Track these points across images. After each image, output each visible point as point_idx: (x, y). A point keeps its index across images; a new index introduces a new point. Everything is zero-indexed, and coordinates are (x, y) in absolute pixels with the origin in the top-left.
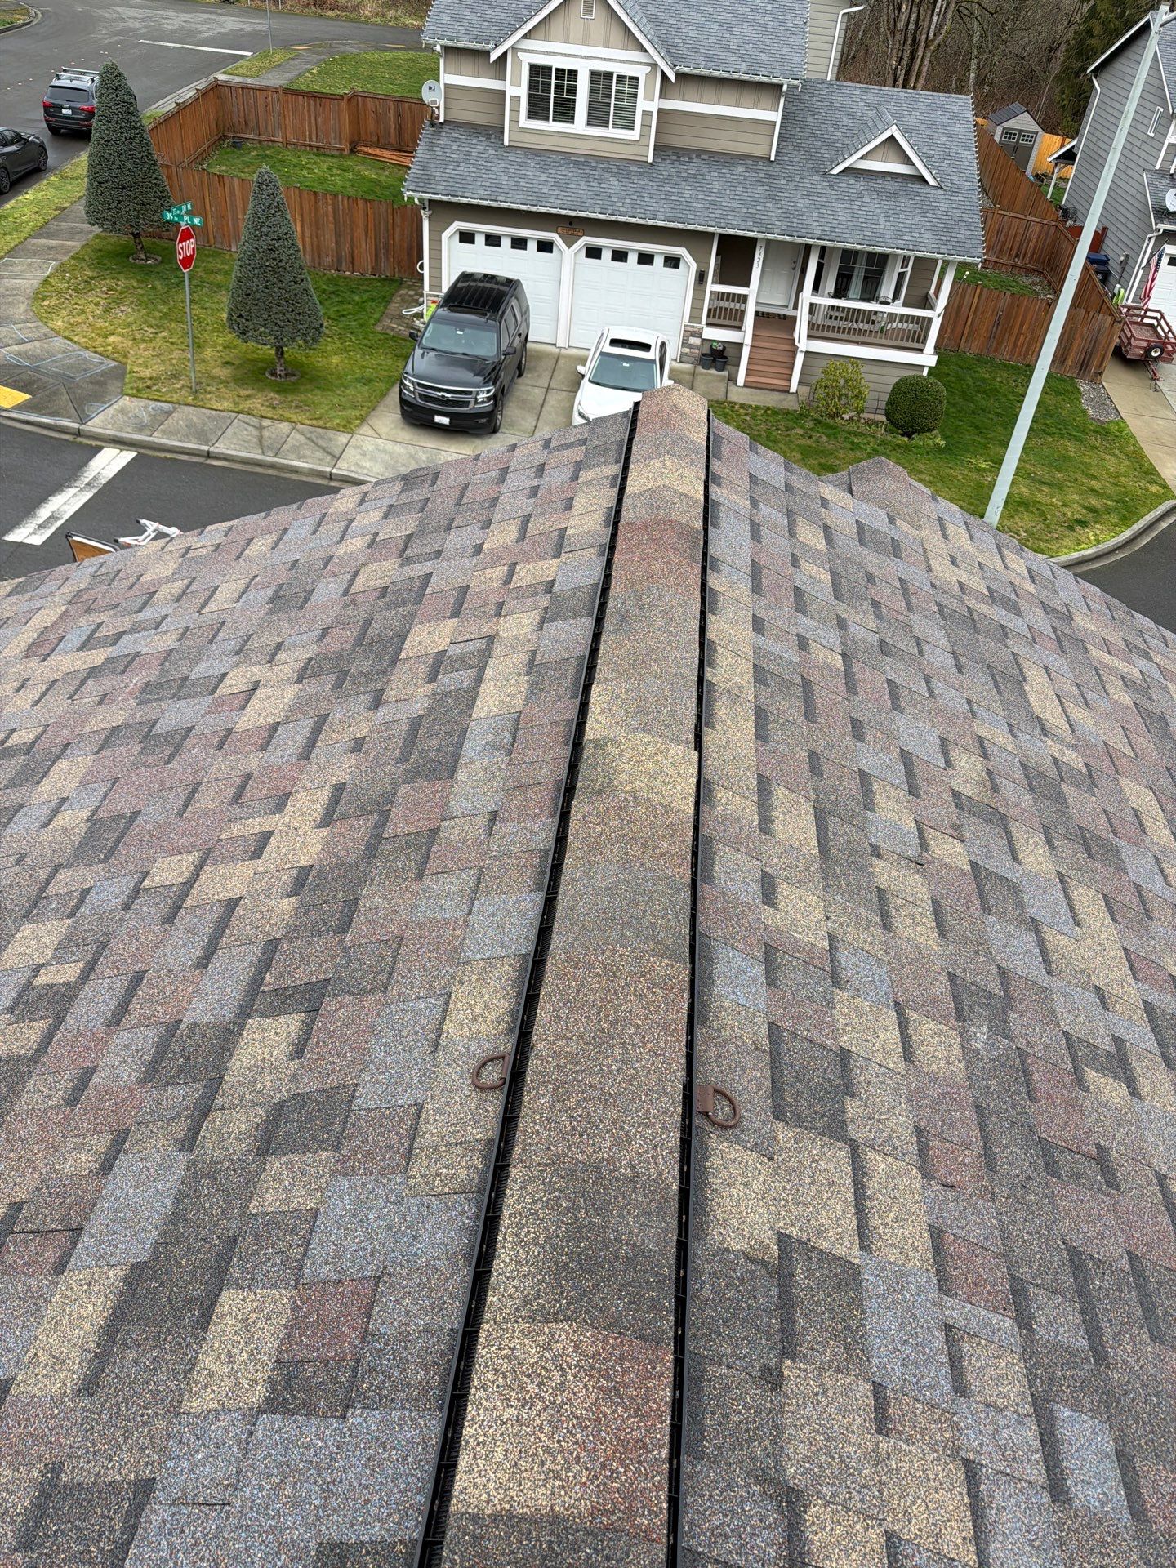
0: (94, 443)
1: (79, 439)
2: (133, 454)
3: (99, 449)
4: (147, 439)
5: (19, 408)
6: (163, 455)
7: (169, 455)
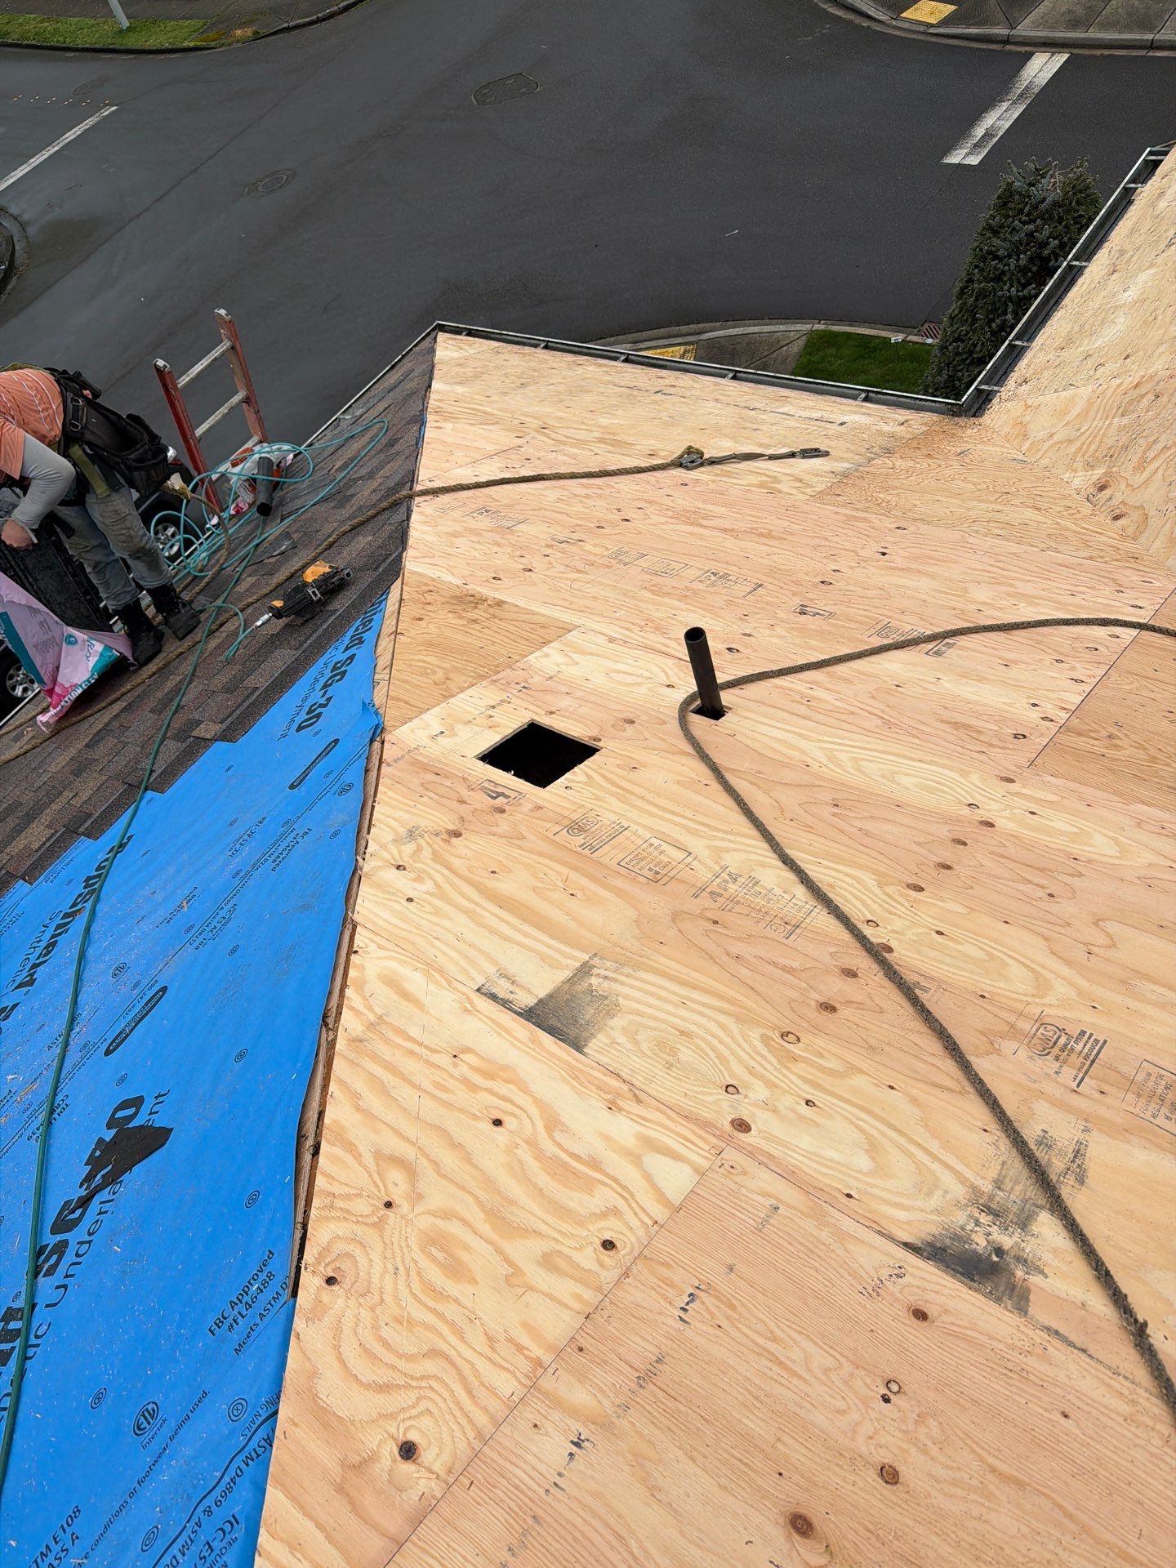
0: (1023, 49)
1: (1008, 47)
2: (1066, 56)
3: (1029, 56)
4: (1083, 35)
5: (945, 22)
6: (1098, 52)
7: (1106, 52)
